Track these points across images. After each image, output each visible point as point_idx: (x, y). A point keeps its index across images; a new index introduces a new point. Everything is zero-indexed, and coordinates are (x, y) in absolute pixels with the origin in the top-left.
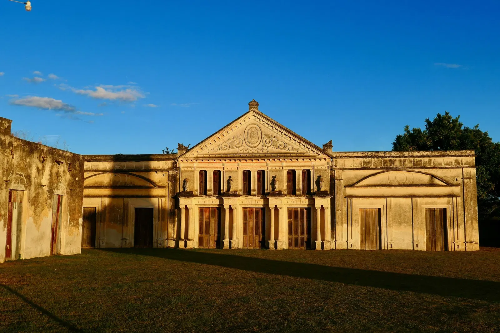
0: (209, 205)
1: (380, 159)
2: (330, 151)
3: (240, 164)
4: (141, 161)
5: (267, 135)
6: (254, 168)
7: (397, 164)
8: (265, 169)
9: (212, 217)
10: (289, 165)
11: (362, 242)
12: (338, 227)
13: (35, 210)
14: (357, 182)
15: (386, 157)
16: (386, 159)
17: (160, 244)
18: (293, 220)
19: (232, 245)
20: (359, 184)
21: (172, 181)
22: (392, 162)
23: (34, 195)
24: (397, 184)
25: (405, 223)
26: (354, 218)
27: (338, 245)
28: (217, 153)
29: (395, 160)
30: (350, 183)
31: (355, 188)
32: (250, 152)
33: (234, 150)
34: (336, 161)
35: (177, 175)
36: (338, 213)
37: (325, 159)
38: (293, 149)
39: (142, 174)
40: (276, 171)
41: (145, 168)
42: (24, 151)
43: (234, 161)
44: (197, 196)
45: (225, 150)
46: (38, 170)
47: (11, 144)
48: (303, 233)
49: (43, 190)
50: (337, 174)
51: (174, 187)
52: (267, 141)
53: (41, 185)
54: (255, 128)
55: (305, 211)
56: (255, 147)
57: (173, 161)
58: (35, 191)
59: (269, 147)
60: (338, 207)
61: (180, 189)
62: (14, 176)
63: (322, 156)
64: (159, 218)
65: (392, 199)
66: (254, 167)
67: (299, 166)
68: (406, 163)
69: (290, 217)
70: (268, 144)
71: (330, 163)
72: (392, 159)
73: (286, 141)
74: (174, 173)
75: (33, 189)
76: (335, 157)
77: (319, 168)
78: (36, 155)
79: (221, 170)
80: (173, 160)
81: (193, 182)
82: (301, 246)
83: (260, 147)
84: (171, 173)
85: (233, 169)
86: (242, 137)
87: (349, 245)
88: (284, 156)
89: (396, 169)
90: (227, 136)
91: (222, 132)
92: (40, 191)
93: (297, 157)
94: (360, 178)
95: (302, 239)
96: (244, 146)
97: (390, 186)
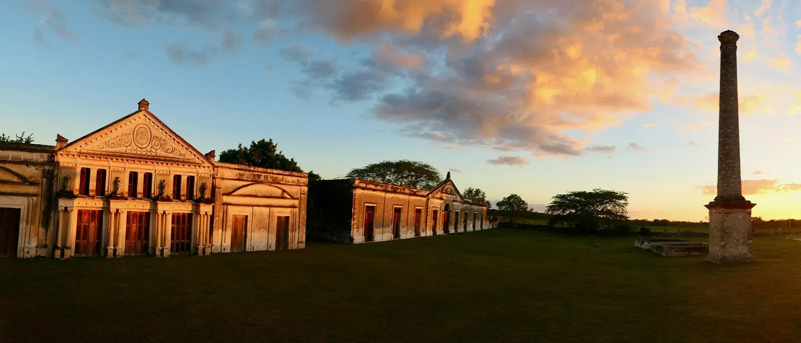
0: (91, 207)
1: (251, 172)
3: (127, 165)
5: (156, 137)
6: (142, 171)
7: (262, 178)
8: (153, 172)
9: (92, 220)
10: (176, 170)
11: (232, 245)
12: (215, 233)
14: (233, 192)
15: (256, 172)
16: (255, 173)
17: (28, 253)
18: (175, 226)
19: (118, 253)
20: (235, 193)
21: (47, 178)
22: (259, 176)
24: (261, 195)
25: (263, 228)
26: (228, 224)
27: (214, 250)
28: (103, 150)
29: (261, 175)
30: (227, 192)
31: (231, 197)
32: (139, 153)
33: (122, 149)
34: (217, 170)
35: (54, 171)
36: (216, 219)
37: (208, 167)
38: (180, 155)
39: (8, 166)
40: (163, 175)
41: (12, 158)
43: (121, 161)
44: (77, 196)
45: (112, 148)
50: (218, 182)
51: (50, 184)
52: (156, 143)
54: (145, 128)
55: (187, 216)
57: (50, 154)
59: (158, 150)
60: (216, 215)
61: (57, 187)
63: (207, 164)
64: (27, 221)
65: (257, 208)
66: (142, 169)
67: (185, 172)
68: (268, 178)
69: (173, 222)
70: (157, 146)
71: (212, 172)
72: (260, 174)
73: (174, 146)
74: (51, 168)
76: (217, 167)
77: (203, 175)
79: (107, 169)
80: (50, 152)
81: (73, 181)
82: (181, 251)
83: (149, 148)
84: (47, 168)
85: (120, 169)
86: (131, 137)
87: (223, 248)
88: (172, 161)
89: (261, 182)
90: (115, 133)
93: (185, 162)
94: (235, 188)
96: (132, 146)
97: (256, 196)
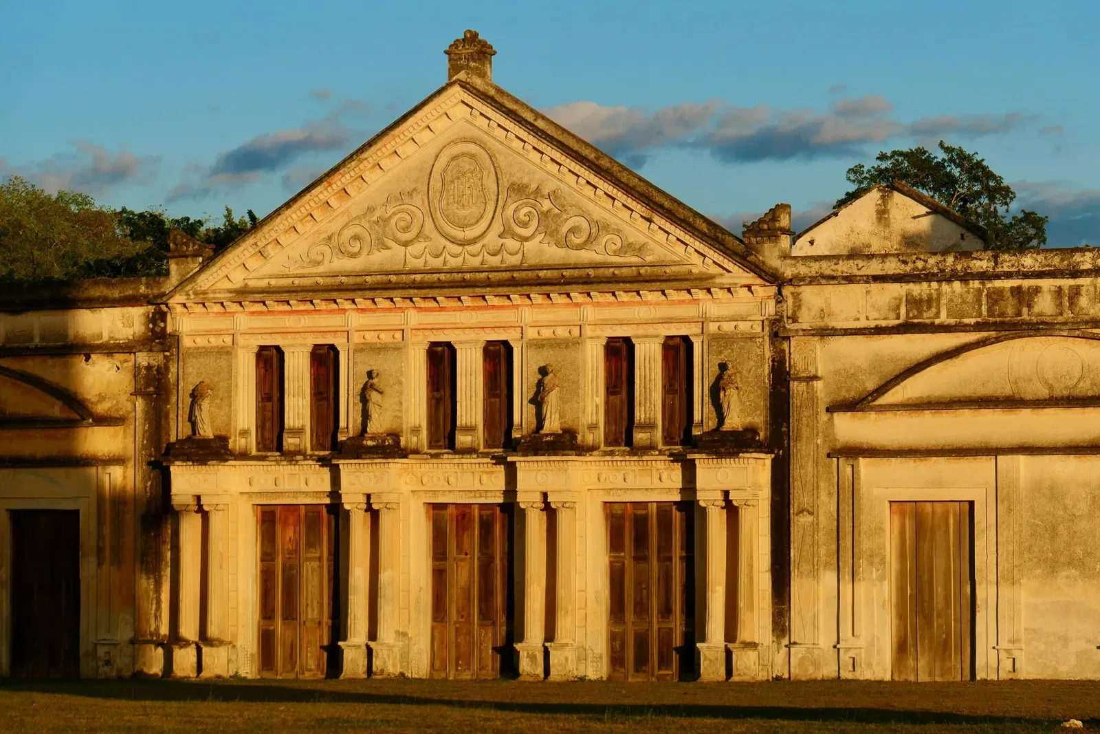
0: (296, 494)
1: (976, 284)
2: (770, 255)
3: (414, 318)
4: (28, 310)
5: (519, 189)
6: (471, 335)
7: (1044, 305)
8: (511, 336)
9: (310, 545)
10: (606, 316)
11: (902, 648)
12: (798, 587)
14: (882, 390)
15: (997, 276)
16: (998, 284)
17: (108, 663)
18: (627, 554)
19: (377, 664)
20: (889, 398)
21: (146, 396)
22: (1023, 297)
24: (1044, 393)
26: (865, 544)
27: (802, 661)
28: (321, 269)
29: (1037, 290)
30: (852, 395)
31: (873, 415)
32: (454, 263)
33: (389, 257)
34: (796, 296)
35: (167, 369)
36: (799, 524)
37: (749, 287)
38: (627, 248)
39: (32, 366)
40: (555, 343)
41: (42, 339)
43: (388, 304)
44: (244, 456)
45: (353, 256)
48: (666, 611)
50: (802, 354)
51: (157, 419)
52: (522, 214)
54: (472, 156)
55: (677, 515)
56: (473, 241)
57: (151, 308)
59: (526, 239)
60: (799, 497)
61: (178, 429)
63: (739, 275)
64: (100, 551)
65: (1022, 459)
66: (469, 329)
67: (649, 322)
68: (1083, 301)
69: (615, 542)
70: (525, 225)
71: (770, 308)
72: (1026, 283)
73: (597, 213)
74: (157, 359)
76: (790, 282)
77: (728, 327)
79: (339, 342)
80: (149, 303)
81: (229, 397)
82: (660, 669)
83: (492, 239)
84: (143, 359)
85: (385, 337)
86: (418, 199)
87: (846, 658)
88: (587, 281)
89: (1039, 328)
90: (360, 197)
91: (339, 181)
94: (891, 369)
95: (665, 638)
96: (427, 238)
97: (1012, 402)
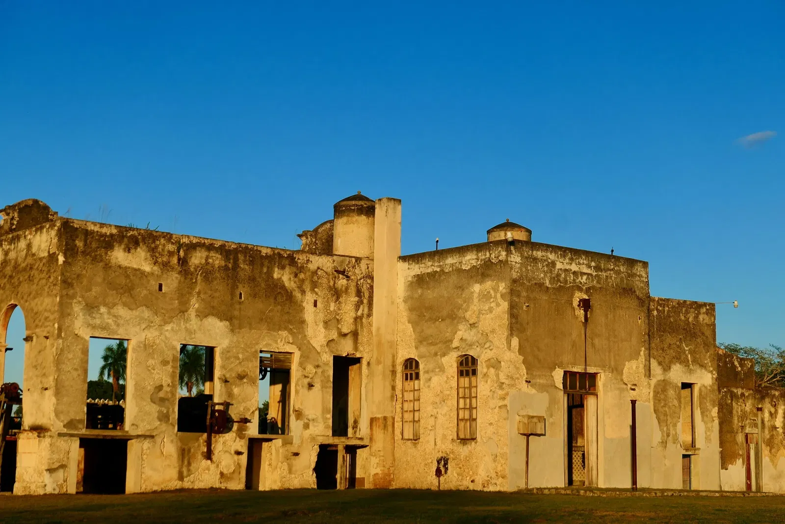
13: (770, 450)
23: (768, 437)
42: (755, 398)
46: (771, 414)
47: (743, 395)
49: (778, 431)
53: (774, 428)
58: (770, 433)
62: (747, 422)
75: (767, 431)
78: (767, 400)
92: (774, 433)
